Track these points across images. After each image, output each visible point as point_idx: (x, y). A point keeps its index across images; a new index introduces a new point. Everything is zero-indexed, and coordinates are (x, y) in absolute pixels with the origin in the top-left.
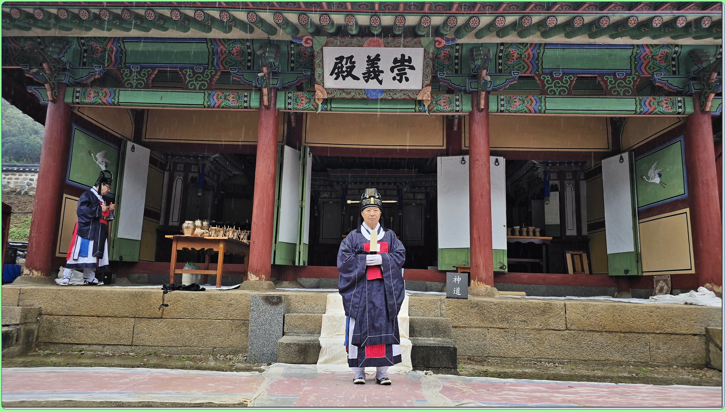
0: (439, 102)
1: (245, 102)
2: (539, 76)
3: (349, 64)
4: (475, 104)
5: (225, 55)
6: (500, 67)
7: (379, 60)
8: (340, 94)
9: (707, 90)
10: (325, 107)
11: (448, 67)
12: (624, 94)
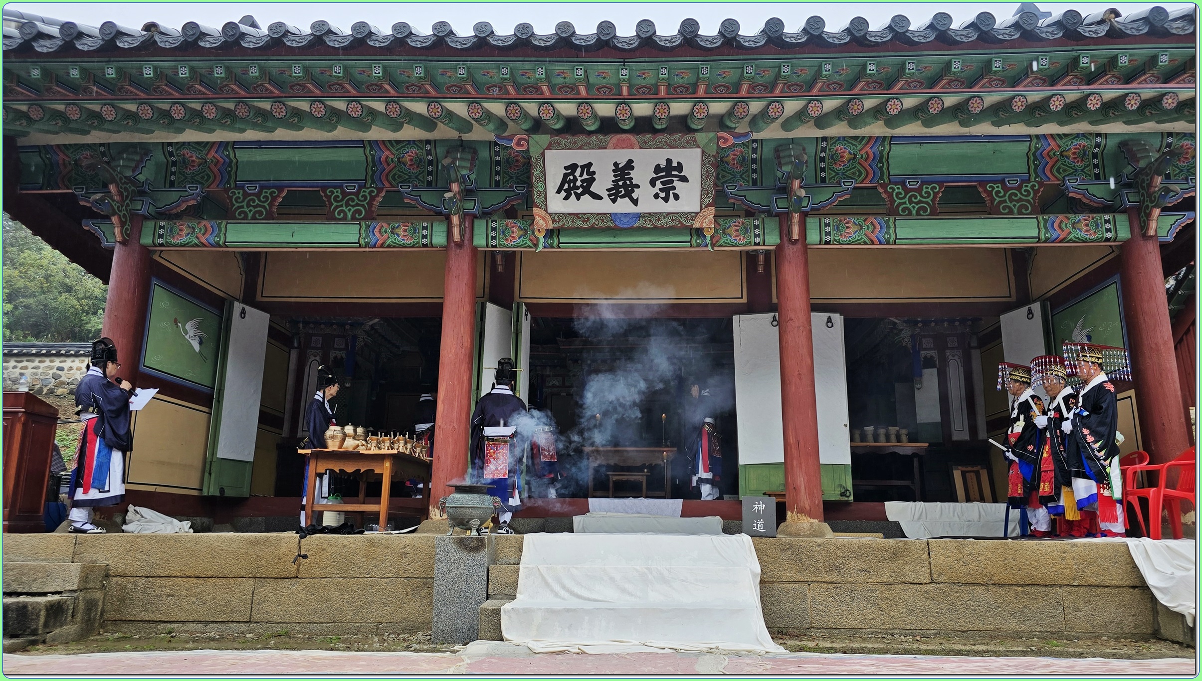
0: (728, 231)
1: (425, 237)
2: (884, 186)
3: (585, 176)
4: (785, 232)
5: (392, 165)
6: (823, 174)
7: (632, 168)
8: (573, 221)
9: (1148, 203)
10: (550, 241)
11: (741, 176)
12: (1020, 213)
